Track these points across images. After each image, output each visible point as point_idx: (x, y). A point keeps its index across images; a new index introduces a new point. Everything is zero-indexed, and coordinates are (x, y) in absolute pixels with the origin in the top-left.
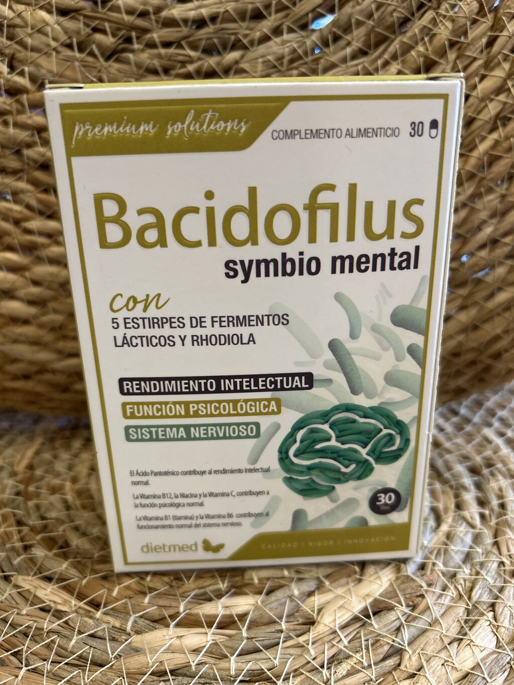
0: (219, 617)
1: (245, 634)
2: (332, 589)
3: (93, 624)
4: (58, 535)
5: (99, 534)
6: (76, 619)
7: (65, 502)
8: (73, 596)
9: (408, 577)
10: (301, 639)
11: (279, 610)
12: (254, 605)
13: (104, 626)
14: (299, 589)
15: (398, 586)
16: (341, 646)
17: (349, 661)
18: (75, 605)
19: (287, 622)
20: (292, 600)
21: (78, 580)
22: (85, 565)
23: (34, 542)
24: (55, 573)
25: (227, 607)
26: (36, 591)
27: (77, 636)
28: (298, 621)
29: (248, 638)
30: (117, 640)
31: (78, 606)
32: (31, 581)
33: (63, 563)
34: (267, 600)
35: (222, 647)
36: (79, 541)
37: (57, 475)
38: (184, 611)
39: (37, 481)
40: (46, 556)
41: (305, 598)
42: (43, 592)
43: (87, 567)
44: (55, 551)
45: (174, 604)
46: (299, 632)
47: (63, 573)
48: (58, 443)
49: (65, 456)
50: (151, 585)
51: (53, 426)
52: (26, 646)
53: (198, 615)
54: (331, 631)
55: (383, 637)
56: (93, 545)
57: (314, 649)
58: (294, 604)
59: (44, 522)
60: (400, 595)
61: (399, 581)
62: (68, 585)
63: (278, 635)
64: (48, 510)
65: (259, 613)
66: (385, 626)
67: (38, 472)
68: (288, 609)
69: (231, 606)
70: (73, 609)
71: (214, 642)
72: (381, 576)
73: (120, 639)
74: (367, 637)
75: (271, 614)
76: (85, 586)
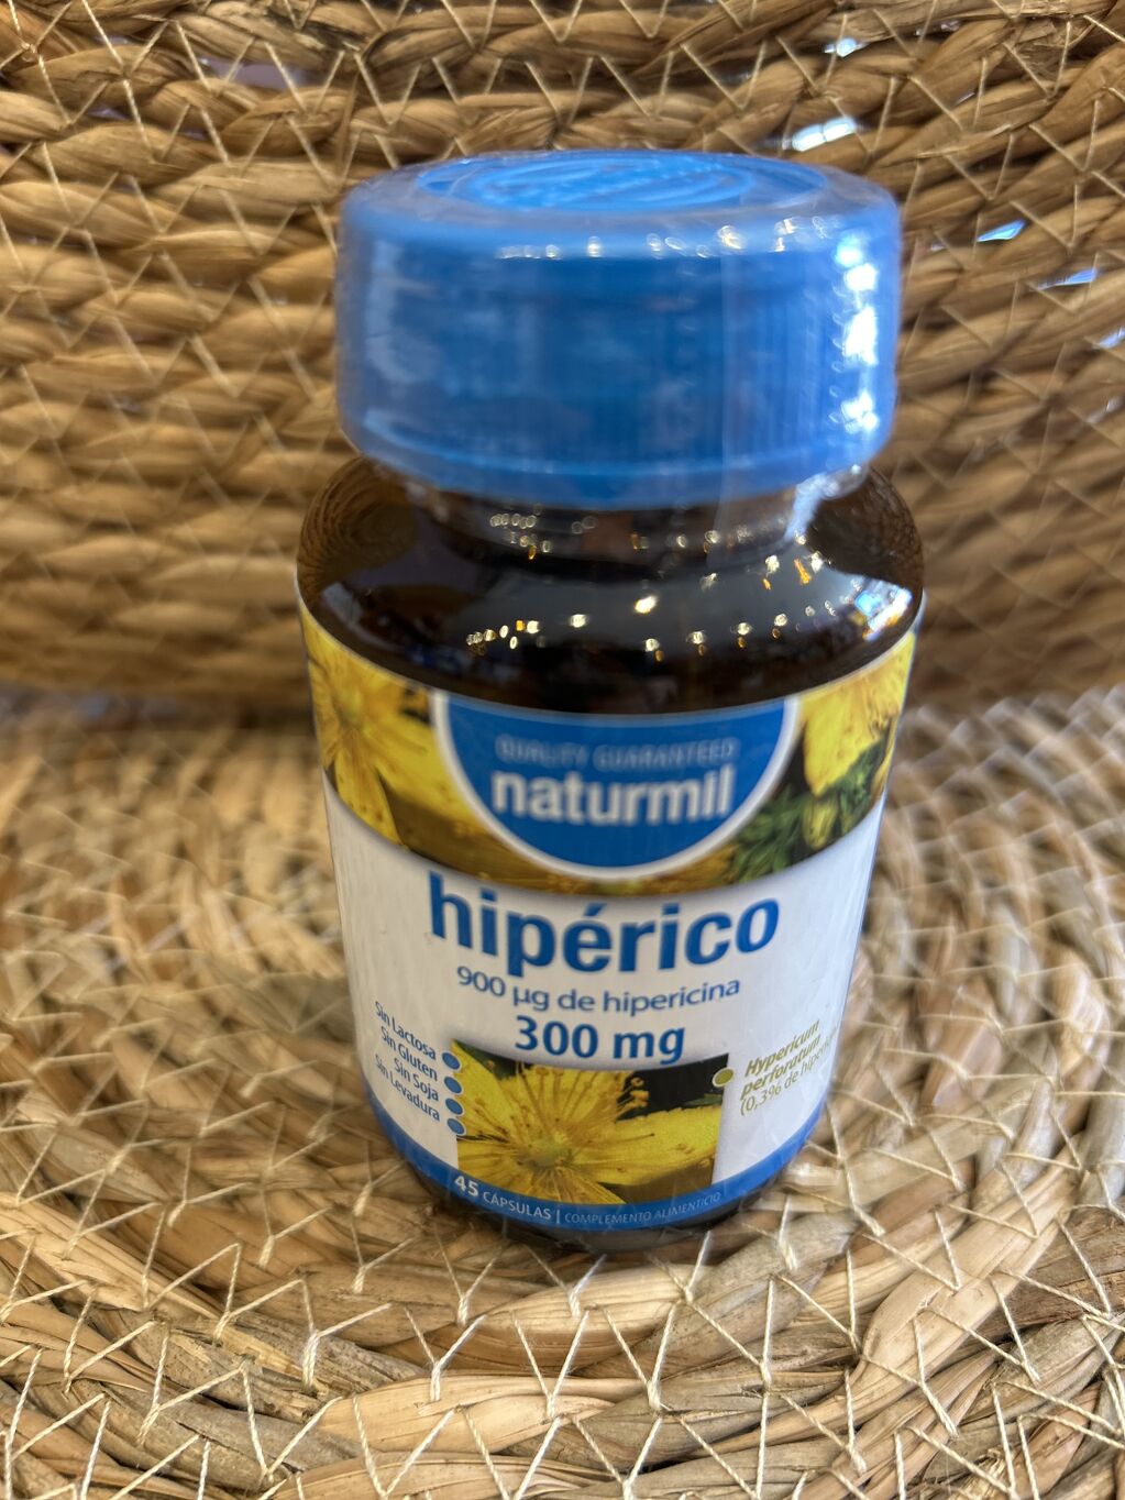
0: (576, 1342)
1: (655, 1399)
2: (894, 1250)
3: (206, 1359)
4: (93, 1060)
5: (210, 1061)
6: (155, 1338)
7: (110, 953)
8: (144, 1263)
9: (1107, 1214)
10: (819, 1417)
11: (748, 1320)
12: (673, 1301)
13: (240, 1368)
14: (799, 1251)
15: (1083, 1243)
16: (938, 1441)
17: (967, 1491)
18: (150, 1291)
19: (775, 1358)
20: (782, 1289)
21: (157, 1210)
22: (171, 1158)
23: (27, 1082)
24: (90, 1184)
25: (597, 1308)
26: (34, 1245)
27: (161, 1403)
28: (804, 1353)
29: (664, 1413)
30: (278, 1415)
31: (159, 1296)
32: (20, 1209)
33: (112, 1154)
34: (710, 1289)
35: (593, 1444)
36: (153, 1081)
37: (84, 869)
38: (470, 1320)
39: (25, 890)
40: (61, 1129)
41: (817, 1277)
42: (57, 1247)
43: (180, 1165)
44: (84, 1114)
45: (441, 1297)
46: (811, 1393)
47: (112, 1184)
48: (82, 772)
49: (103, 809)
50: (368, 1230)
51: (68, 719)
52: (13, 1429)
53: (511, 1333)
54: (903, 1391)
55: (1058, 1410)
56: (193, 1095)
57: (865, 1451)
58: (789, 1298)
59: (52, 1016)
60: (1091, 1275)
61: (1083, 1229)
62: (127, 1222)
63: (753, 1402)
64: (60, 981)
65: (691, 1330)
66: (1060, 1376)
67: (31, 860)
68: (774, 1316)
69: (606, 1306)
70: (146, 1304)
71: (565, 1422)
72: (1030, 1211)
73: (288, 1411)
74: (1011, 1412)
75: (726, 1334)
76: (175, 1230)
